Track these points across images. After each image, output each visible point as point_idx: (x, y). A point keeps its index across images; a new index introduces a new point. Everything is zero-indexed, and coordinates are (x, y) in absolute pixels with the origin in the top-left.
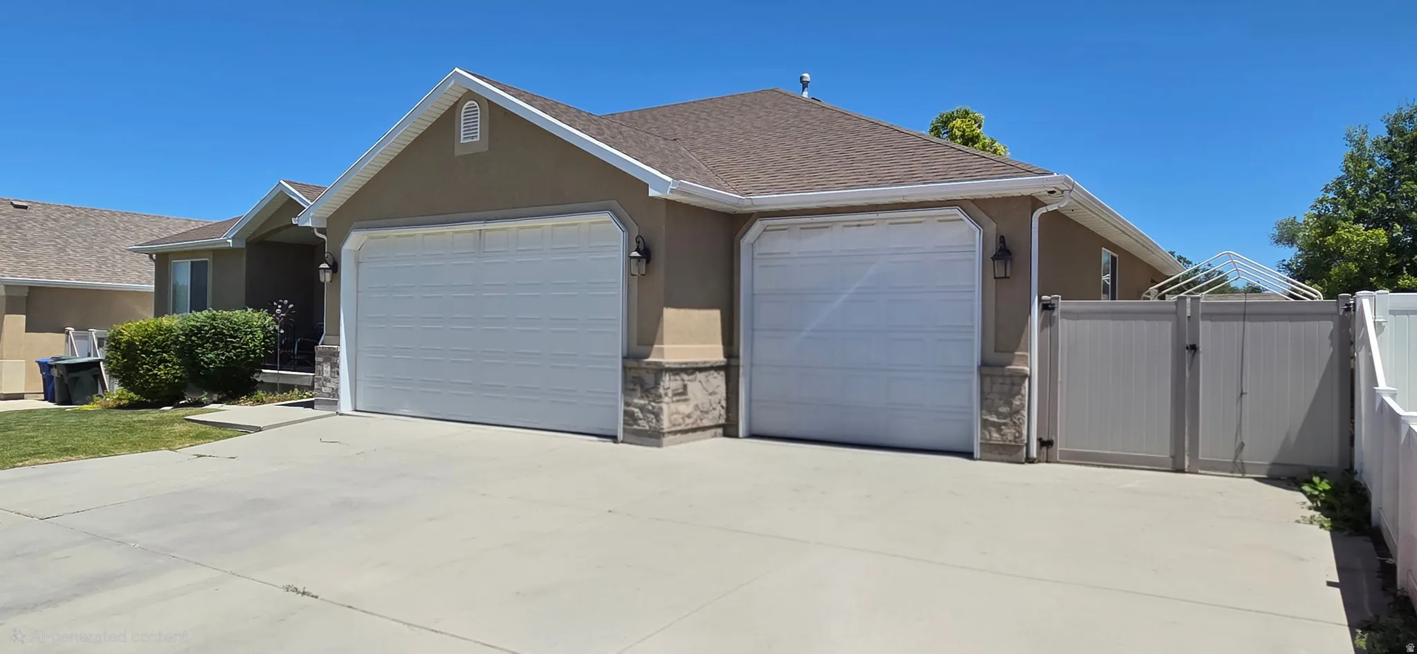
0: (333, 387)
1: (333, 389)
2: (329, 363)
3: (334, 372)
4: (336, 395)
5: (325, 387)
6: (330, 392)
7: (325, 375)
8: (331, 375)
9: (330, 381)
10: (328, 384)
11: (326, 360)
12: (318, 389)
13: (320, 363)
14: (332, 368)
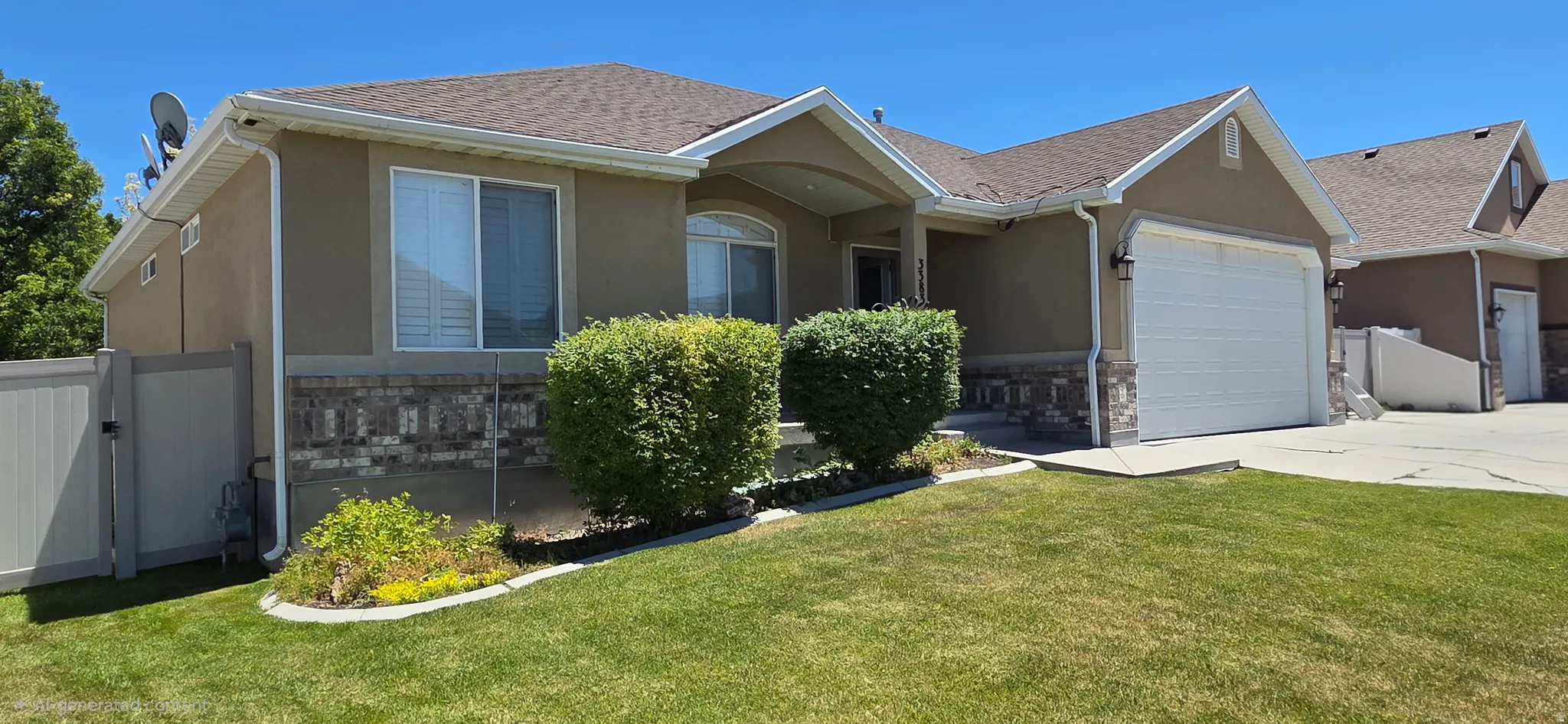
0: (1132, 413)
1: (1131, 416)
2: (1124, 384)
3: (1131, 394)
4: (1135, 424)
5: (1122, 415)
6: (1128, 421)
7: (1121, 400)
8: (1127, 399)
9: (1127, 407)
10: (1126, 412)
11: (1122, 380)
12: (1114, 420)
13: (1114, 385)
14: (1128, 390)
